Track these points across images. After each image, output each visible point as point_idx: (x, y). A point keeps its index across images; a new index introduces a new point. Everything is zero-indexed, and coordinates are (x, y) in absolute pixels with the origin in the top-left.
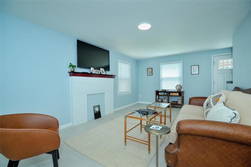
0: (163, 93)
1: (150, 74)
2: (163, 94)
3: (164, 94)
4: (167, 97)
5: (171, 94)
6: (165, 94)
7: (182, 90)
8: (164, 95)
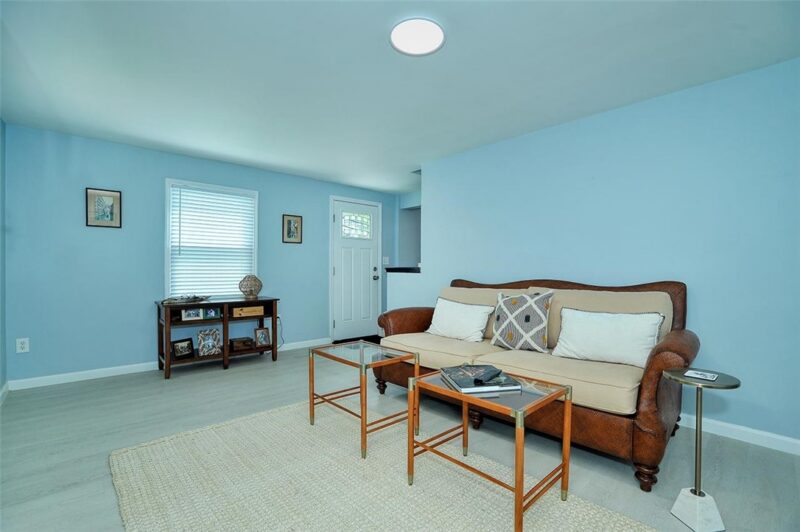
0: (201, 311)
1: (107, 221)
2: (201, 317)
3: (206, 314)
4: (220, 327)
5: (237, 312)
6: (212, 314)
7: (265, 294)
8: (206, 321)
